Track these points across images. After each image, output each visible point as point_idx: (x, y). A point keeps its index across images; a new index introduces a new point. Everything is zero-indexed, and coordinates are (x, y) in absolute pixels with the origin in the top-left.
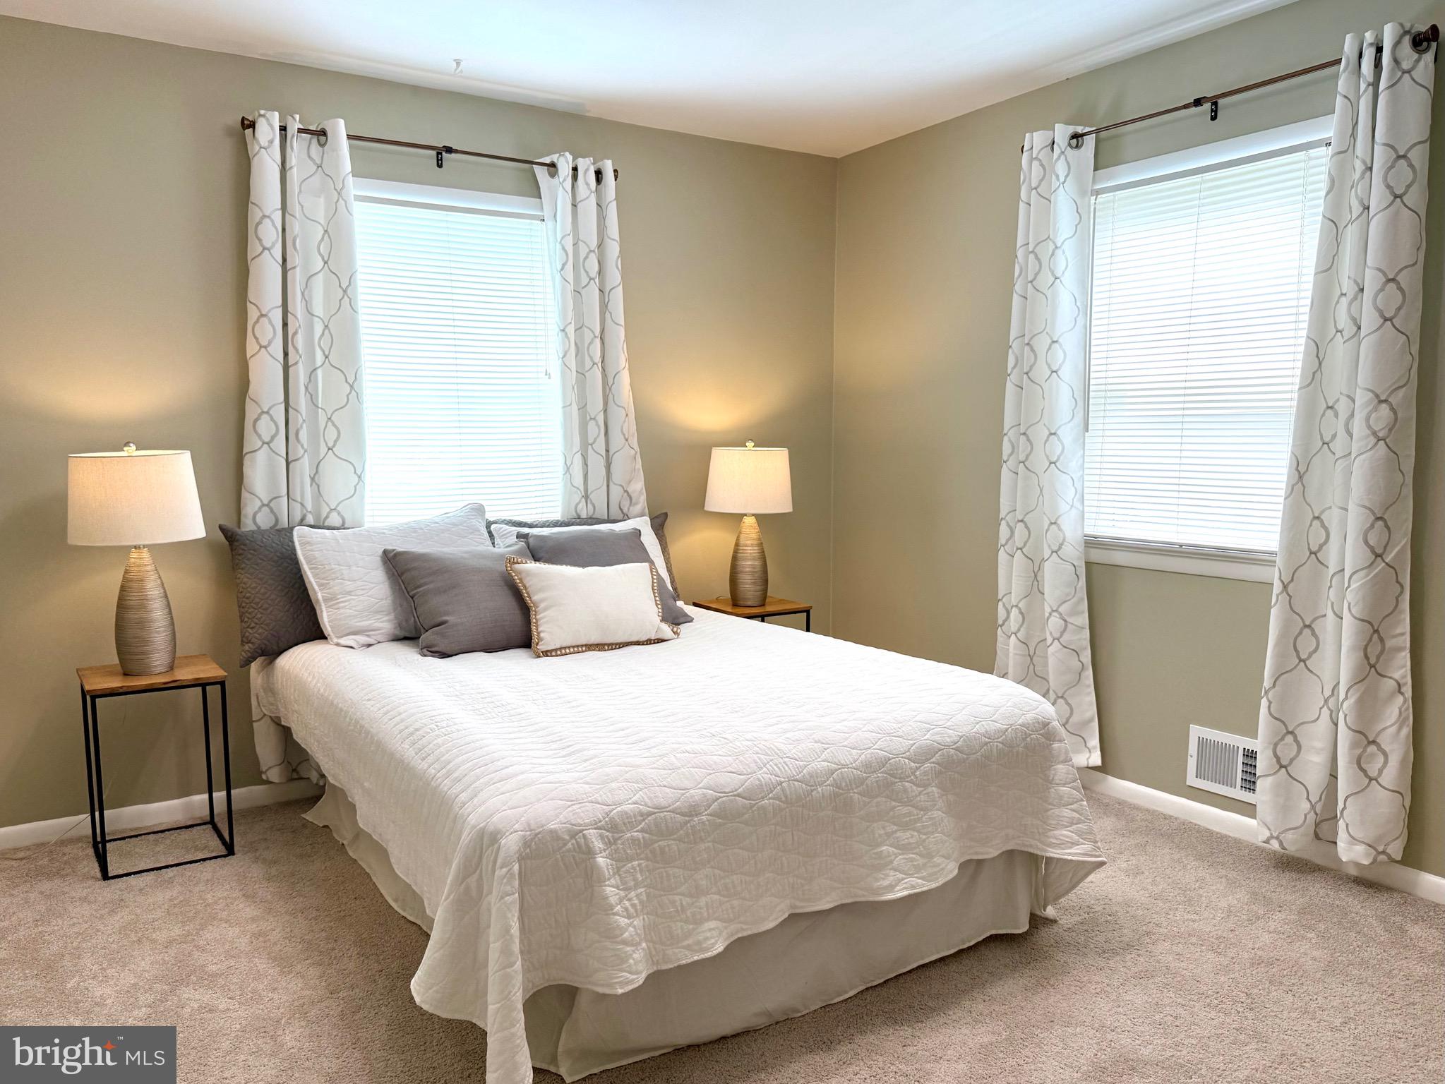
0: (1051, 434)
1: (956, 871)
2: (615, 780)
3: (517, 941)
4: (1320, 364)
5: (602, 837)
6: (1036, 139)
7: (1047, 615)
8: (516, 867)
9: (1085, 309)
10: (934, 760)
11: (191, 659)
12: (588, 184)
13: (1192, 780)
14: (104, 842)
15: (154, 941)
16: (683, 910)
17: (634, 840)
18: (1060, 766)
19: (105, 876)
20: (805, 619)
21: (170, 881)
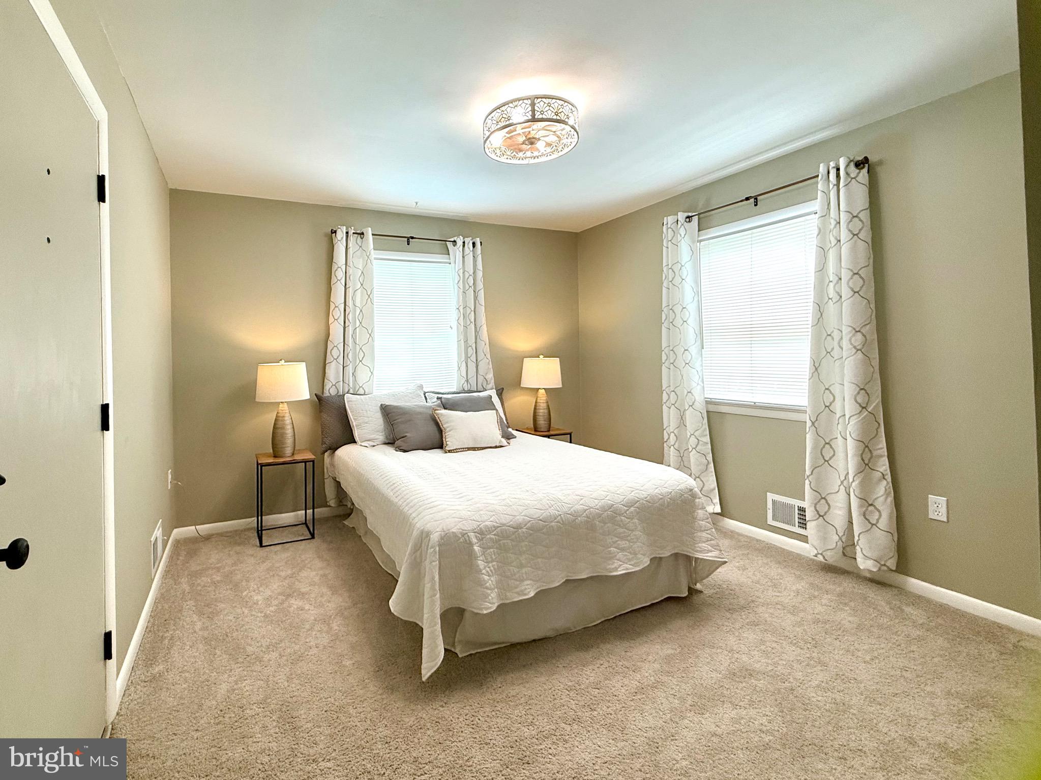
0: (685, 350)
1: (649, 562)
2: (482, 510)
3: (438, 584)
4: (822, 314)
5: (476, 537)
6: (670, 219)
7: (688, 437)
8: (437, 549)
9: (698, 293)
10: (635, 506)
11: (300, 451)
12: (469, 248)
13: (770, 521)
14: (262, 530)
15: (280, 576)
16: (515, 575)
17: (491, 539)
18: (700, 511)
19: (261, 546)
20: (570, 437)
21: (287, 549)
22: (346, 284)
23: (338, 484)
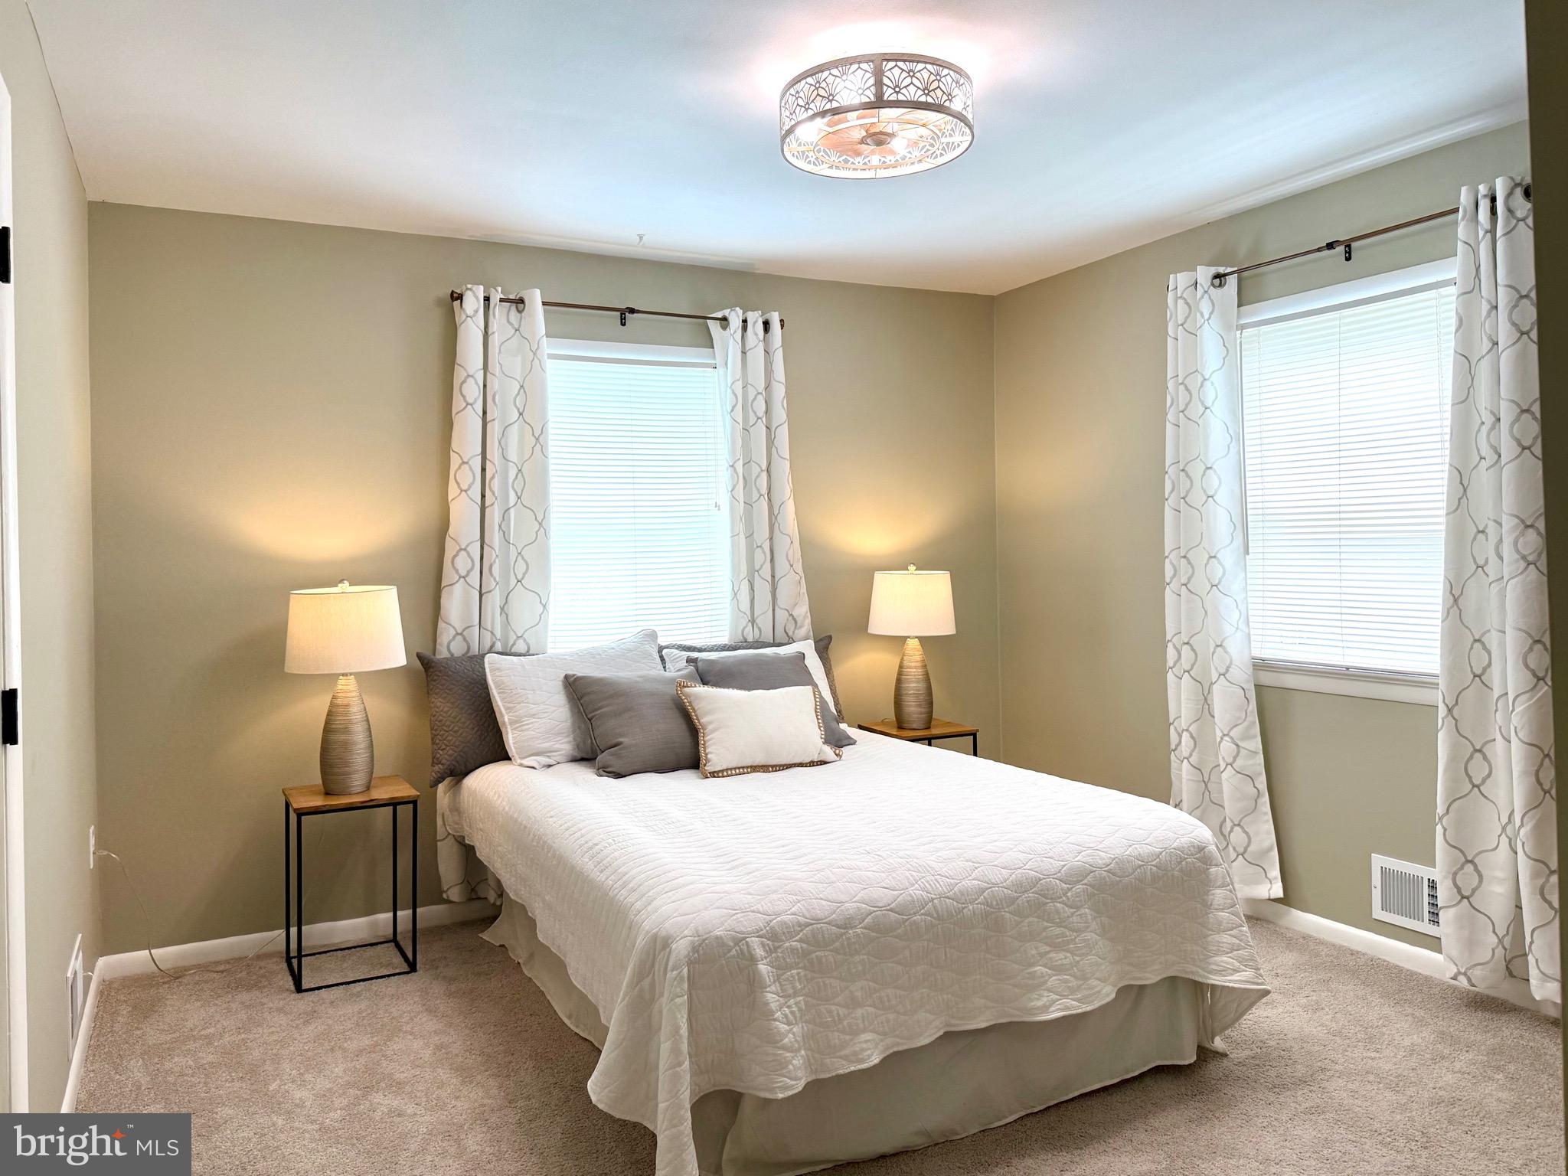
0: (1211, 557)
1: (1113, 996)
2: (775, 892)
3: (686, 1042)
4: (1465, 490)
5: (764, 945)
6: (1180, 280)
7: (1218, 739)
8: (685, 971)
9: (1238, 437)
10: (1085, 881)
11: (384, 781)
12: (756, 334)
13: (1377, 912)
14: (300, 957)
15: (344, 1050)
16: (841, 1021)
17: (793, 950)
18: (1218, 891)
19: (299, 989)
20: (973, 743)
21: (358, 995)
22: (485, 413)
23: (468, 852)
